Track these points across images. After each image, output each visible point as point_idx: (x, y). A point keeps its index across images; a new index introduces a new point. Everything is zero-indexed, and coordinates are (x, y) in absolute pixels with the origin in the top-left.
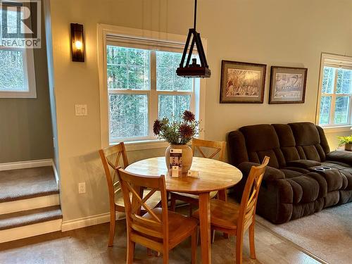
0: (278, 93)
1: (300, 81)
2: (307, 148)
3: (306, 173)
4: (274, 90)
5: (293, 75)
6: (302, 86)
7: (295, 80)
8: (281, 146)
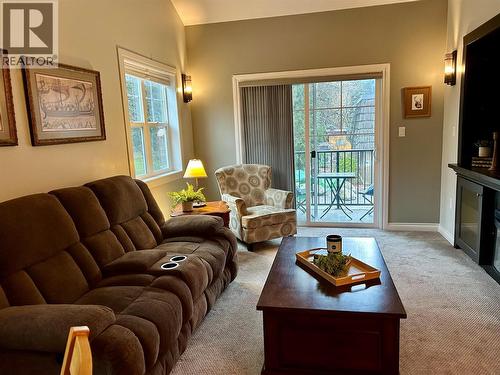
0: (51, 120)
1: (90, 96)
2: (131, 225)
3: (148, 283)
4: (40, 114)
5: (74, 83)
6: (95, 106)
7: (81, 93)
8: (83, 236)
